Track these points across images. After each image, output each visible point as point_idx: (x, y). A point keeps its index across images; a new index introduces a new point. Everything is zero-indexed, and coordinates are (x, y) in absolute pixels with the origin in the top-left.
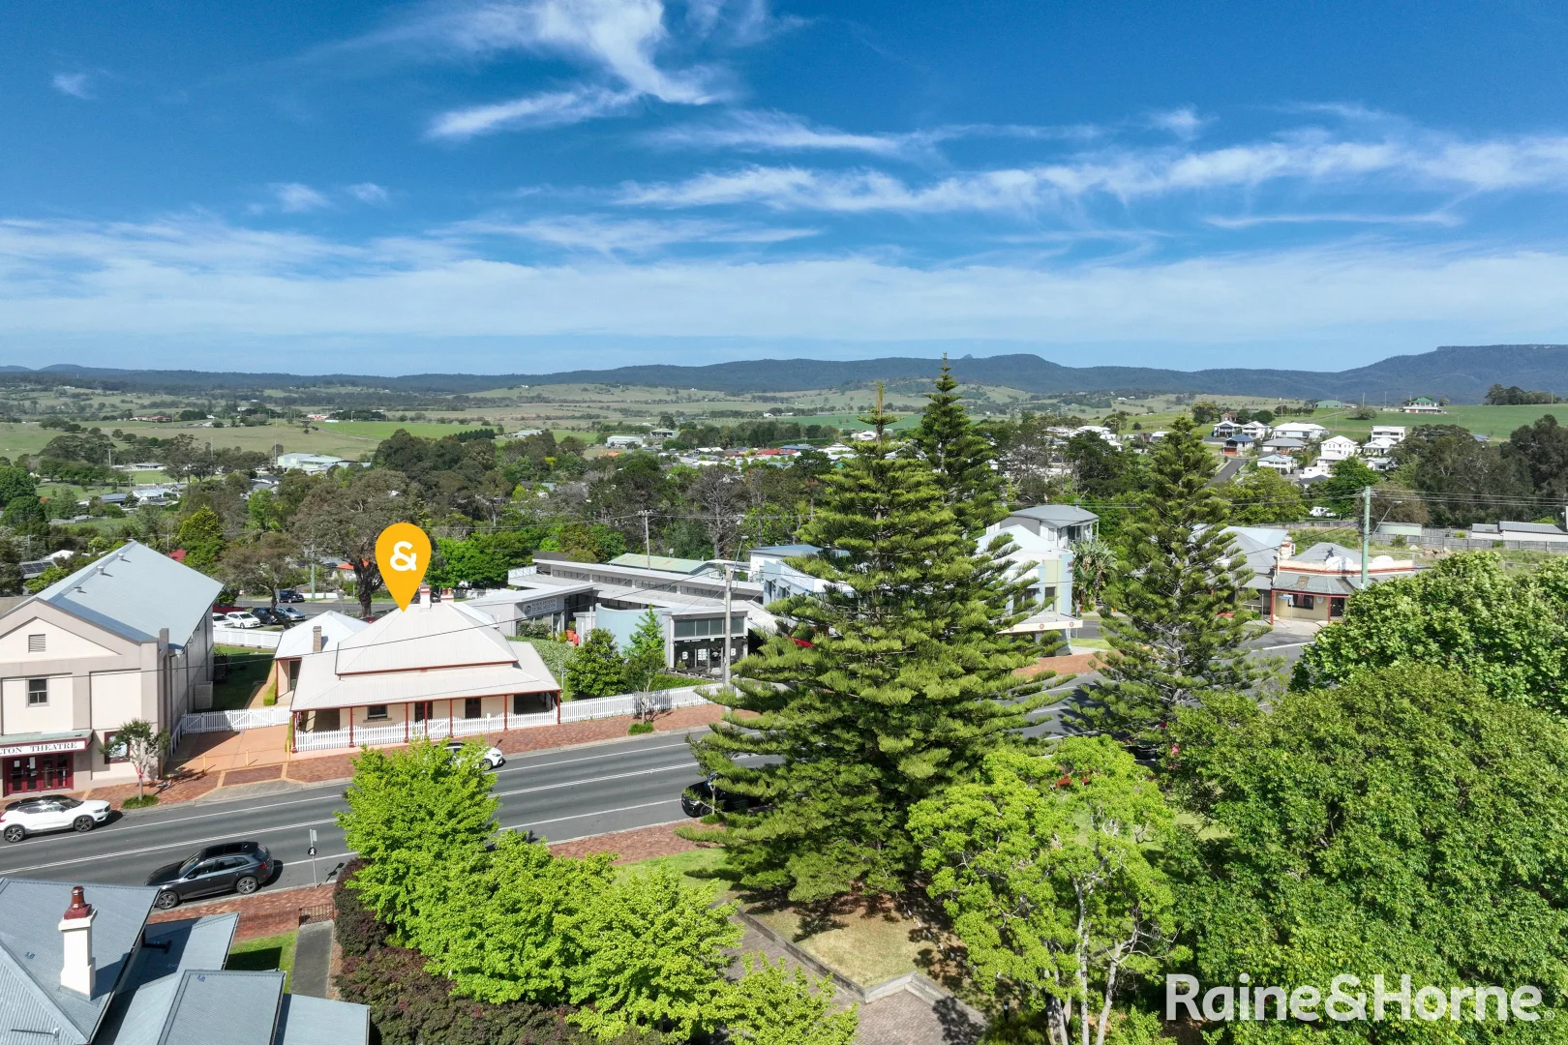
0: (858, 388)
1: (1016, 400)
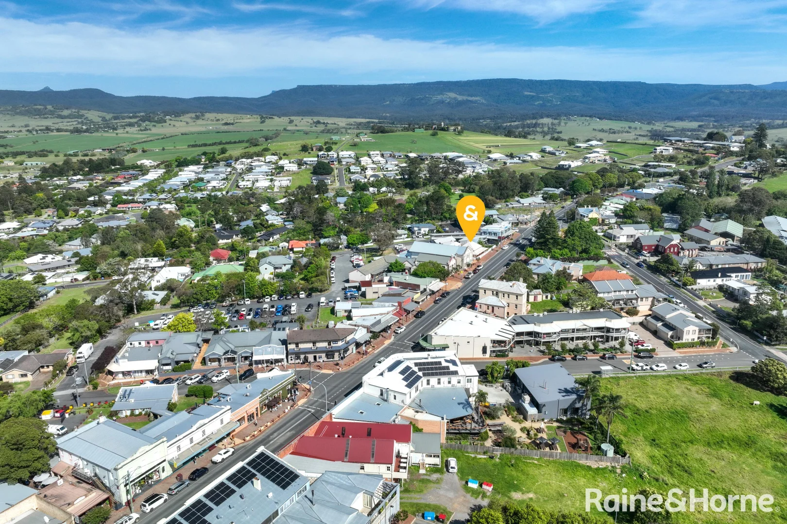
1: (104, 119)
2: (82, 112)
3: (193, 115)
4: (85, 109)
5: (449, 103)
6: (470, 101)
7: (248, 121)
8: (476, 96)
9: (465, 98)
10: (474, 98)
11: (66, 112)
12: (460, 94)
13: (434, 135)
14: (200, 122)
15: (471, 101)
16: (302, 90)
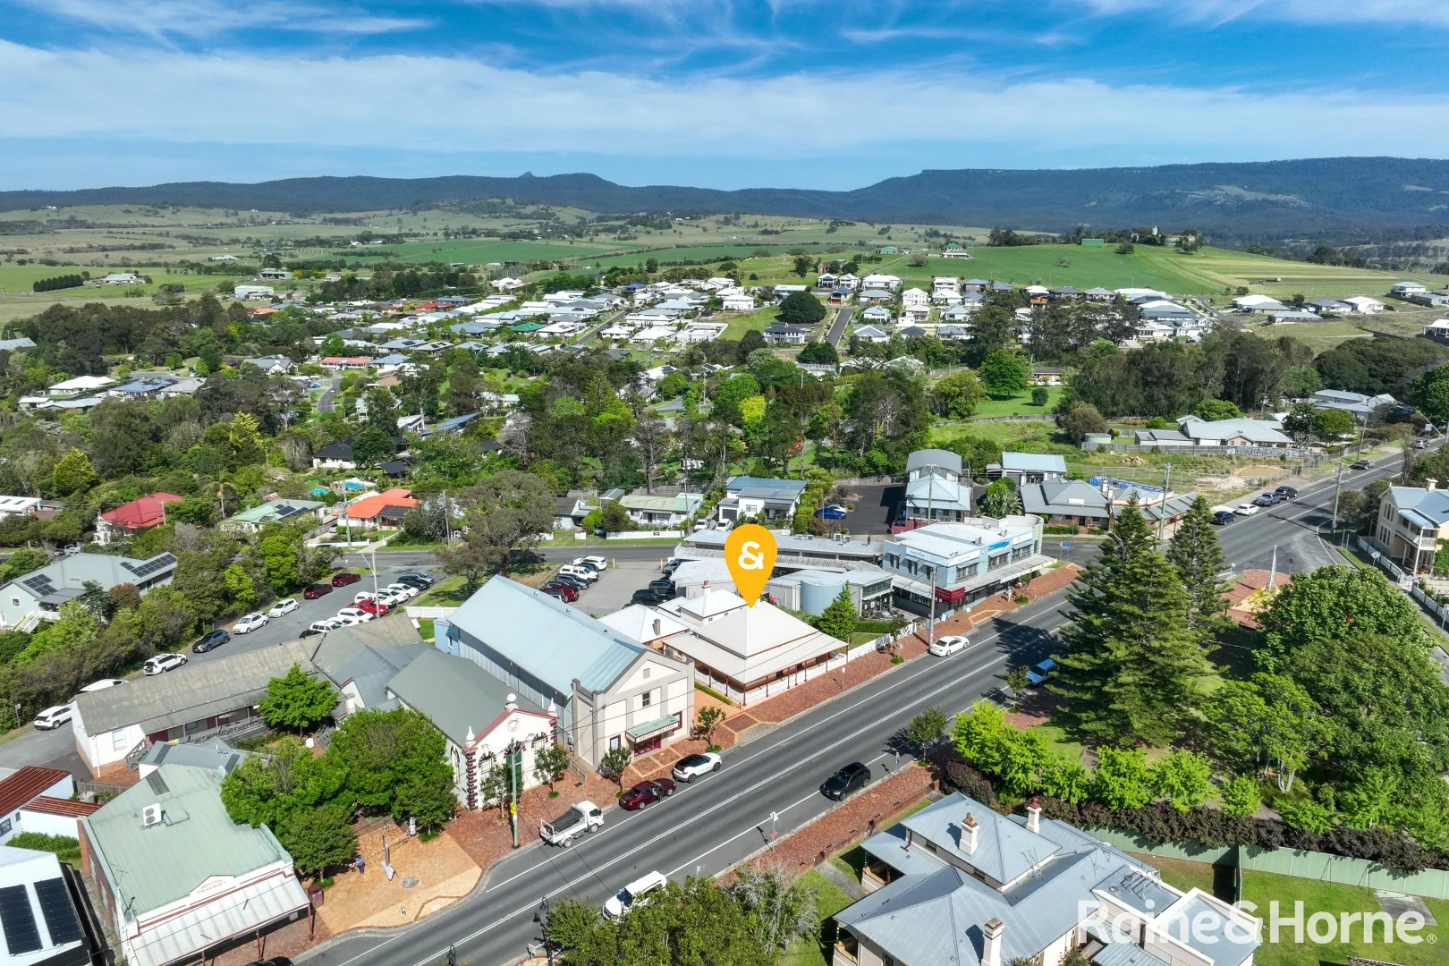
0: (429, 208)
1: (583, 220)
2: (554, 209)
3: (721, 217)
4: (560, 205)
5: (1222, 205)
6: (1269, 201)
7: (809, 228)
8: (1287, 193)
9: (1260, 196)
10: (1281, 197)
11: (530, 209)
12: (1251, 189)
13: (1122, 252)
14: (731, 228)
15: (1274, 203)
16: (933, 180)
